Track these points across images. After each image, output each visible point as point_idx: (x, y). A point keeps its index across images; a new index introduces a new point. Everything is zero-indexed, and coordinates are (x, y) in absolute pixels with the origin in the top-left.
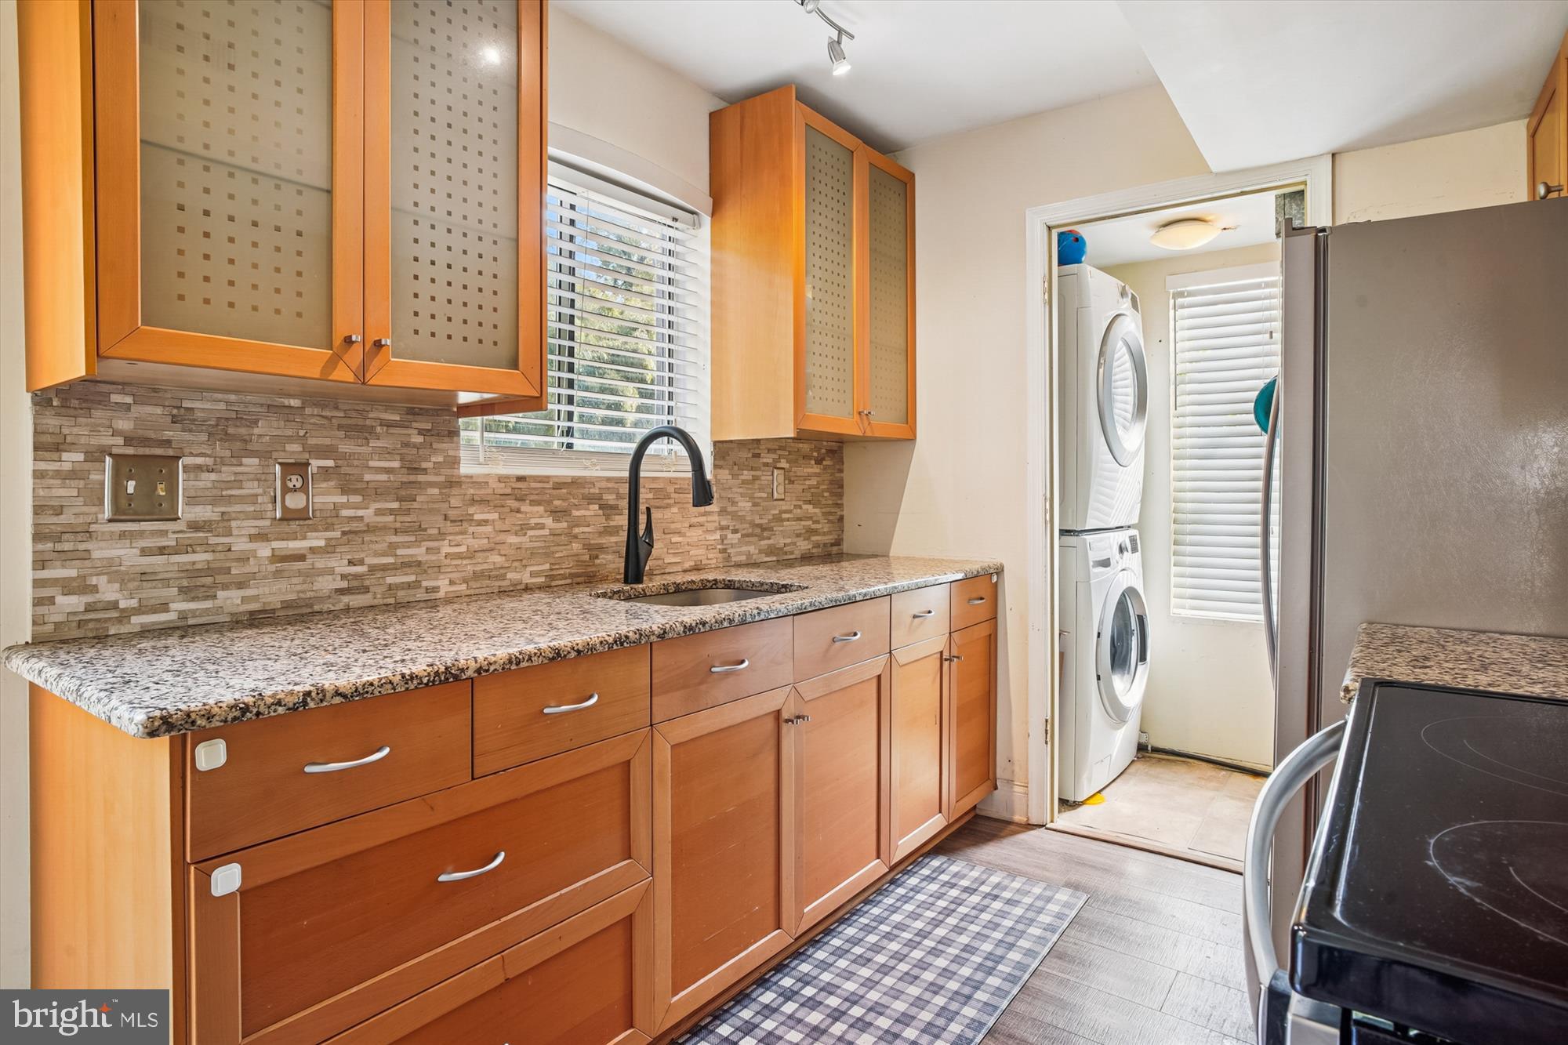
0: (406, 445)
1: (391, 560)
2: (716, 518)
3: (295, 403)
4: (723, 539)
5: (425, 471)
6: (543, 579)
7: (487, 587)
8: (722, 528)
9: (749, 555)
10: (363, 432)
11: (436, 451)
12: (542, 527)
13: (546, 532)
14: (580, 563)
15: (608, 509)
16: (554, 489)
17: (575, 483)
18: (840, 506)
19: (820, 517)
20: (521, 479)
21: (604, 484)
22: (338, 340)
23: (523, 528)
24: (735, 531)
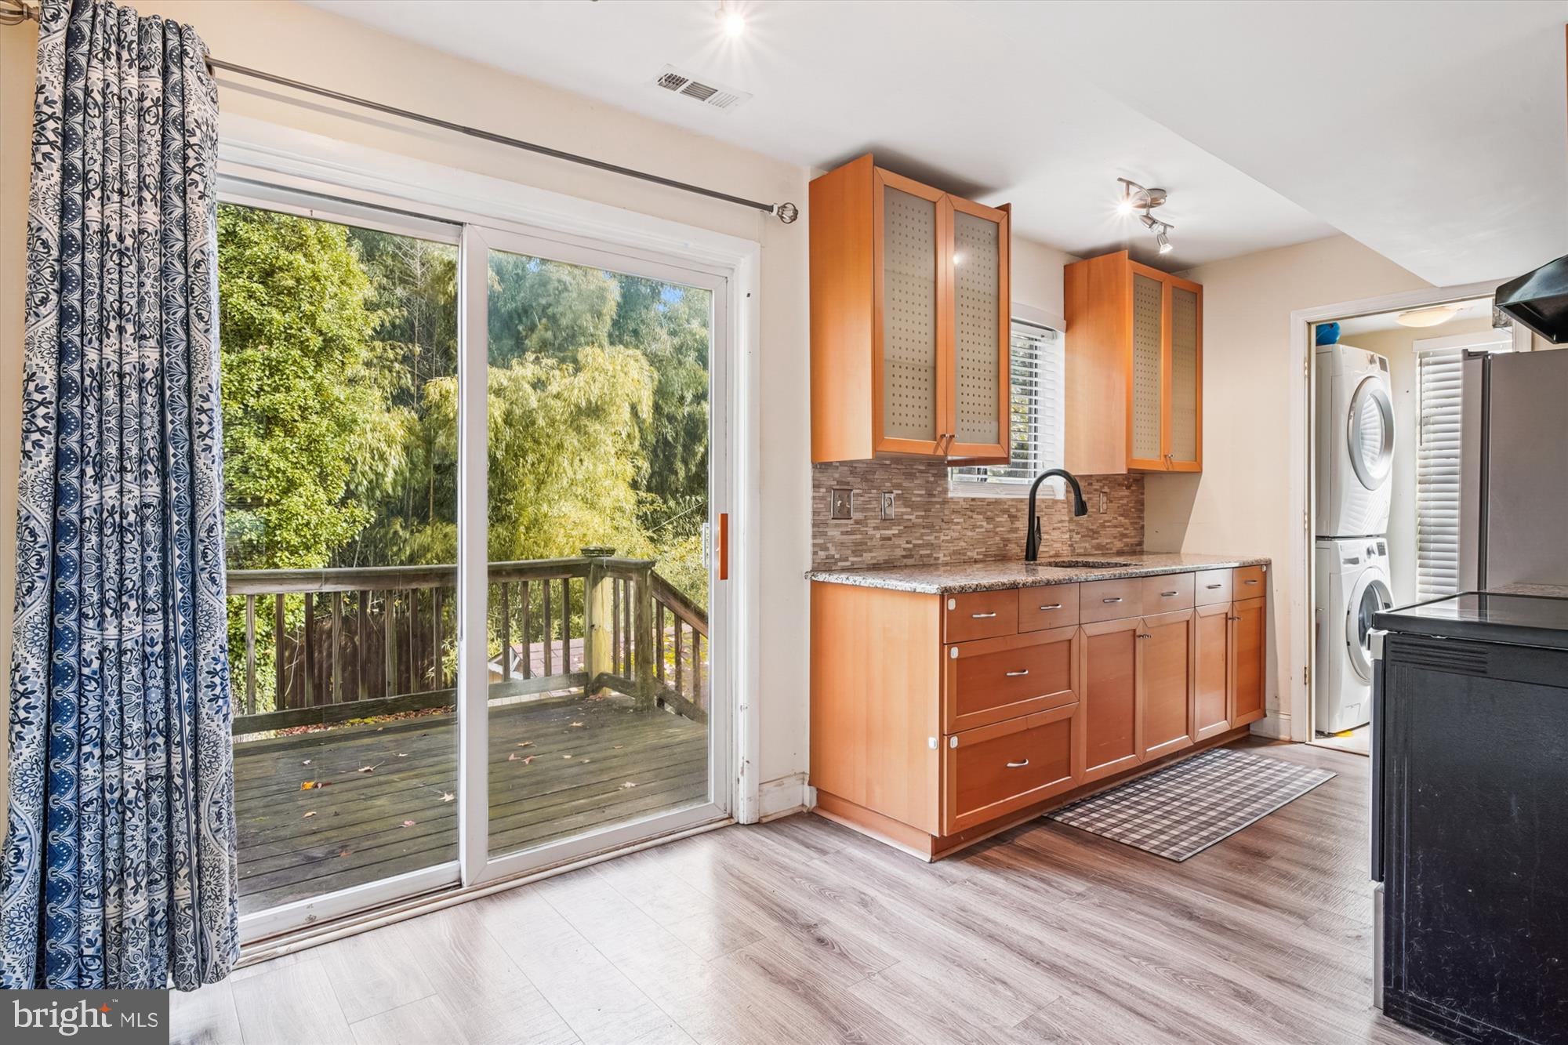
0: (928, 482)
1: (921, 542)
2: (1067, 524)
3: (888, 462)
4: (1071, 537)
5: (934, 496)
7: (959, 559)
8: (1071, 531)
9: (1085, 548)
10: (910, 476)
11: (939, 485)
12: (982, 527)
13: (984, 530)
14: (999, 549)
15: (1013, 518)
16: (987, 505)
17: (997, 502)
18: (1142, 518)
19: (1128, 526)
20: (973, 500)
21: (1010, 503)
23: (974, 527)
24: (1078, 533)
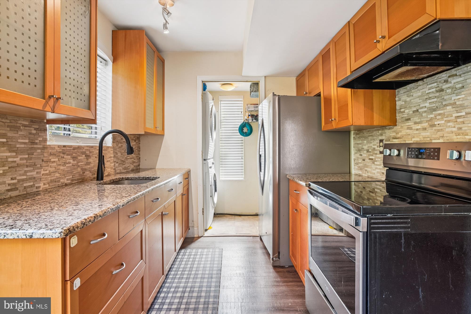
0: (30, 134)
2: (112, 159)
4: (115, 165)
5: (36, 144)
6: (70, 181)
7: (55, 185)
8: (114, 162)
9: (120, 170)
11: (40, 136)
12: (69, 163)
13: (71, 165)
14: (80, 175)
15: (88, 157)
16: (73, 150)
17: (79, 147)
18: (139, 154)
19: (135, 158)
20: (64, 146)
21: (86, 148)
22: (47, 97)
23: (65, 164)
24: (117, 163)
